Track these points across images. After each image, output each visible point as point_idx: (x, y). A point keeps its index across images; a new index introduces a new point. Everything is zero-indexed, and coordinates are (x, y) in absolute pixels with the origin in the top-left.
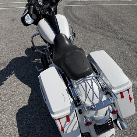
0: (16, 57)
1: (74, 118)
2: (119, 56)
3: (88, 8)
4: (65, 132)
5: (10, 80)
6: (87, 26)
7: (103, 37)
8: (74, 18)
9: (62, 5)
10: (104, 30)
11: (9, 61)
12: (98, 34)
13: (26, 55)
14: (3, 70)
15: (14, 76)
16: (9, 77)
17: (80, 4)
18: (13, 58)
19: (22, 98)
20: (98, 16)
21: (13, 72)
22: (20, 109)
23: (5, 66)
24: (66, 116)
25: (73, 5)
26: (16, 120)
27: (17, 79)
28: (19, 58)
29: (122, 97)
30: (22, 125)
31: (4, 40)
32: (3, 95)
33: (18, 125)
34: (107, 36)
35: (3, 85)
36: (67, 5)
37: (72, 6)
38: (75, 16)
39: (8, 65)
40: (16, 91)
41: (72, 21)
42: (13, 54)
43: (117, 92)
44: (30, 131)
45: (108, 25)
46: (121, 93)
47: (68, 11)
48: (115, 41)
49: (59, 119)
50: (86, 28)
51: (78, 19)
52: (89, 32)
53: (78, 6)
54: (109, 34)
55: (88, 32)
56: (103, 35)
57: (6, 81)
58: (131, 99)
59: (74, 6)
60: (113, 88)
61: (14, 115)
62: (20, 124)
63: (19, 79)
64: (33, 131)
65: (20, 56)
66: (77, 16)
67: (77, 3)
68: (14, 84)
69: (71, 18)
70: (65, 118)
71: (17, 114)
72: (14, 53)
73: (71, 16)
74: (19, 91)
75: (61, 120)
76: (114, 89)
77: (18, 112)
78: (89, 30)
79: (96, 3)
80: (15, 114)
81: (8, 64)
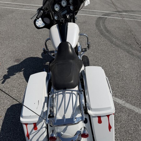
0: (32, 56)
1: (41, 128)
2: (136, 78)
3: (124, 21)
4: (30, 139)
5: (17, 76)
6: (115, 40)
7: (127, 54)
8: (104, 30)
9: (97, 15)
10: (132, 47)
11: (24, 59)
12: (123, 50)
13: (41, 57)
14: (15, 65)
15: (22, 73)
16: (17, 73)
17: (116, 17)
18: (29, 57)
19: (19, 95)
20: (131, 31)
21: (23, 70)
22: (13, 105)
23: (19, 62)
24: (34, 124)
25: (109, 16)
26: (5, 114)
27: (23, 77)
28: (34, 58)
29: (100, 122)
30: (8, 120)
31: (29, 39)
32: (5, 88)
33: (4, 119)
34: (132, 54)
35: (9, 79)
36: (102, 15)
37: (106, 18)
38: (105, 28)
39: (22, 63)
40: (17, 88)
41: (100, 32)
42: (30, 54)
43: (94, 114)
44: (12, 129)
45: (138, 43)
46: (99, 117)
47: (101, 22)
48: (138, 61)
49: (26, 124)
50: (112, 42)
51: (108, 31)
52: (114, 46)
53: (113, 18)
54: (135, 52)
55: (112, 46)
56: (128, 52)
57: (13, 76)
58: (110, 127)
59: (109, 18)
60: (91, 109)
61: (5, 109)
62: (6, 119)
63: (25, 77)
64: (14, 130)
65: (35, 56)
66: (108, 28)
67: (114, 15)
68: (18, 81)
69: (100, 29)
70: (33, 126)
71: (8, 109)
72: (32, 53)
73: (102, 26)
74: (19, 88)
75: (28, 125)
76: (91, 111)
77: (10, 108)
78: (115, 44)
79: (135, 17)
80: (7, 108)
81: (22, 61)
